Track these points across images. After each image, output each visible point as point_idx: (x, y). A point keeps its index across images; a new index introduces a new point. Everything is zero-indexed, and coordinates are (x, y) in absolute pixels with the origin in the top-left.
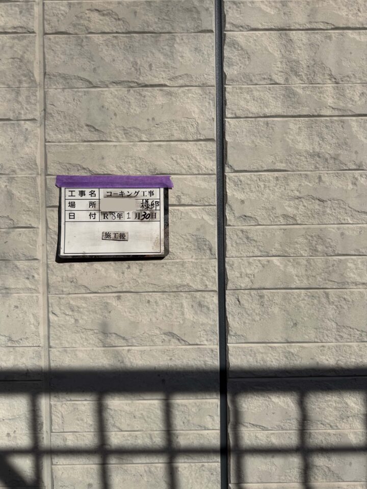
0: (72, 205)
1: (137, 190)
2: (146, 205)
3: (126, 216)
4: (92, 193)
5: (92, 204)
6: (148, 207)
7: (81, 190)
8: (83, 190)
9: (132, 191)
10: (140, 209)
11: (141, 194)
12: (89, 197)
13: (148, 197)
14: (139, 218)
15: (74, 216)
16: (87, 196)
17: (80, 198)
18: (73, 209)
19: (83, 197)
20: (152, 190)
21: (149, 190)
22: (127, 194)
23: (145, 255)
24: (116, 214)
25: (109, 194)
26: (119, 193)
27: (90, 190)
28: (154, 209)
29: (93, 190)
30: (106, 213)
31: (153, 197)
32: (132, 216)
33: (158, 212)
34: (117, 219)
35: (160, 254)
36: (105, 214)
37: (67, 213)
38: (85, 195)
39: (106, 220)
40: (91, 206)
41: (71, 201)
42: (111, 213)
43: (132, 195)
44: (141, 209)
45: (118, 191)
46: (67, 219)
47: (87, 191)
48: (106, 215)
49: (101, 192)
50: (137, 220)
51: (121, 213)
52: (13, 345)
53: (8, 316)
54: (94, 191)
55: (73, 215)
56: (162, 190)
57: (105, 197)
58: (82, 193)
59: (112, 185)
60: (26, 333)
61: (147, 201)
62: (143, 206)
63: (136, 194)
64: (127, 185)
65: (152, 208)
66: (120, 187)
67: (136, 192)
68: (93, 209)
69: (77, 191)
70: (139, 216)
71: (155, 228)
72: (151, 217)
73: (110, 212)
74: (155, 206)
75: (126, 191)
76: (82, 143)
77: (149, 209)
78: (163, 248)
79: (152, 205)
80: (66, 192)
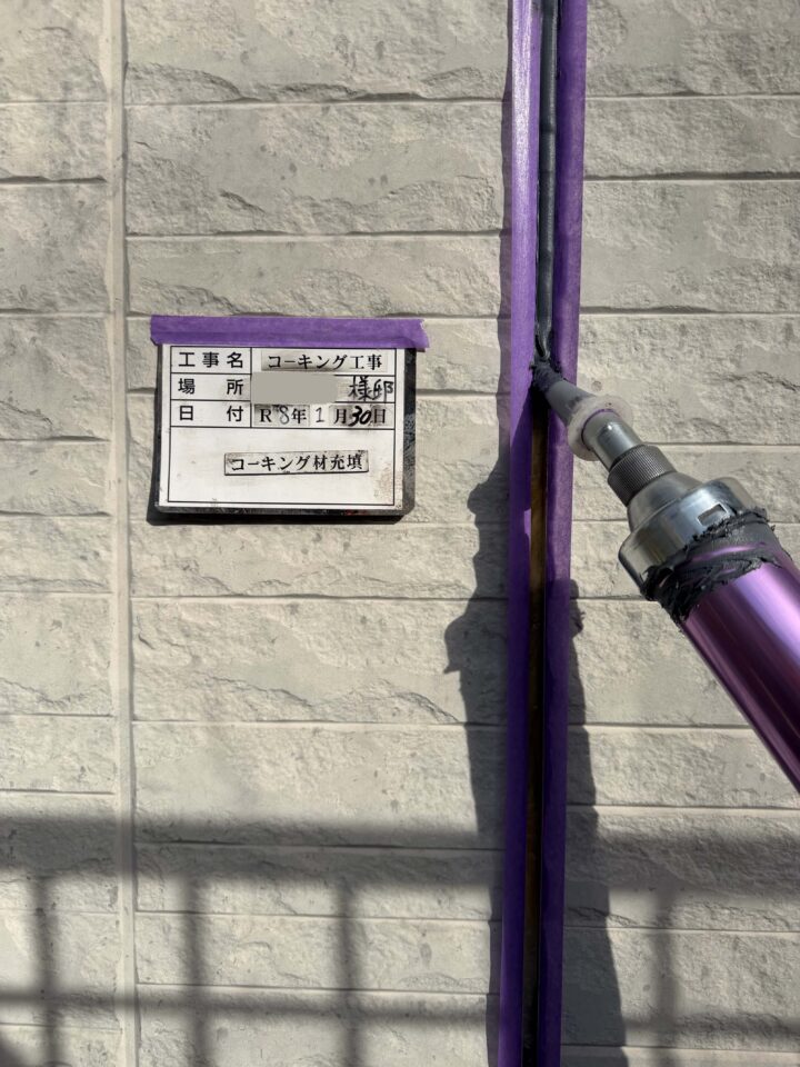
0: (188, 386)
1: (341, 353)
2: (361, 389)
3: (315, 415)
4: (234, 360)
5: (235, 386)
6: (366, 396)
7: (208, 350)
8: (213, 350)
9: (329, 355)
10: (346, 398)
11: (350, 362)
12: (228, 368)
13: (367, 370)
14: (344, 422)
15: (191, 413)
16: (223, 366)
17: (204, 369)
18: (189, 396)
19: (214, 369)
20: (377, 353)
21: (370, 353)
22: (316, 362)
23: (356, 511)
24: (291, 410)
25: (275, 362)
26: (297, 361)
27: (230, 351)
28: (381, 399)
29: (238, 351)
30: (267, 406)
31: (377, 371)
32: (328, 416)
33: (389, 407)
34: (292, 423)
35: (393, 508)
36: (264, 411)
37: (176, 405)
38: (217, 362)
39: (266, 423)
40: (232, 391)
41: (184, 377)
42: (279, 407)
43: (329, 365)
44: (351, 399)
45: (295, 355)
46: (176, 421)
47: (223, 353)
48: (266, 413)
49: (257, 358)
50: (339, 425)
51: (301, 408)
52: (49, 711)
53: (37, 644)
54: (240, 355)
55: (189, 410)
56: (401, 353)
57: (264, 369)
58: (211, 360)
59: (280, 341)
60: (78, 684)
61: (364, 381)
62: (354, 391)
63: (339, 362)
64: (319, 340)
65: (376, 397)
66: (300, 345)
67: (338, 357)
68: (237, 397)
69: (198, 354)
70: (345, 417)
71: (382, 445)
72: (372, 418)
73: (277, 406)
74: (382, 392)
75: (314, 355)
76: (212, 238)
77: (367, 400)
78: (399, 495)
79: (375, 390)
80: (173, 355)
